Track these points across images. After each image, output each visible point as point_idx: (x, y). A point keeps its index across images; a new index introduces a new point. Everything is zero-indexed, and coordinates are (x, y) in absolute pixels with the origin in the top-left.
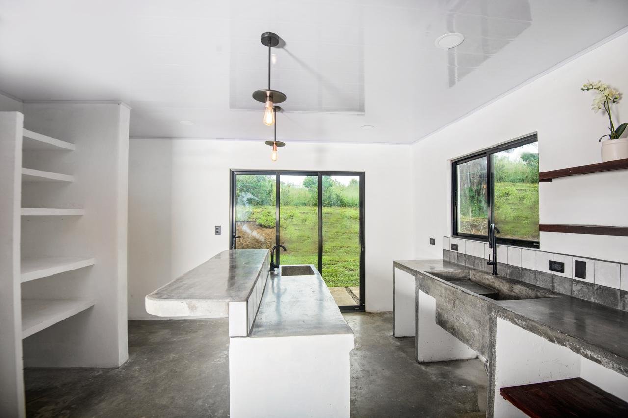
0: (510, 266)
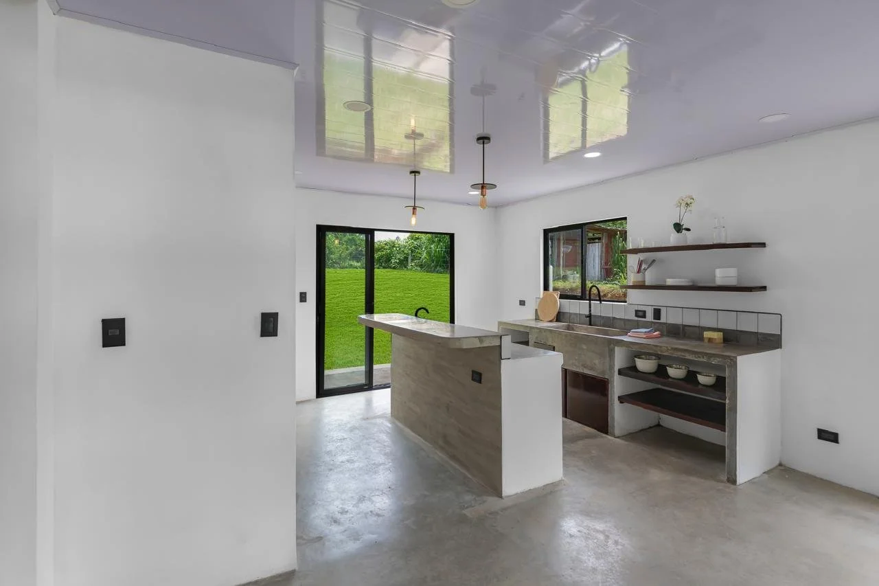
0: (603, 317)
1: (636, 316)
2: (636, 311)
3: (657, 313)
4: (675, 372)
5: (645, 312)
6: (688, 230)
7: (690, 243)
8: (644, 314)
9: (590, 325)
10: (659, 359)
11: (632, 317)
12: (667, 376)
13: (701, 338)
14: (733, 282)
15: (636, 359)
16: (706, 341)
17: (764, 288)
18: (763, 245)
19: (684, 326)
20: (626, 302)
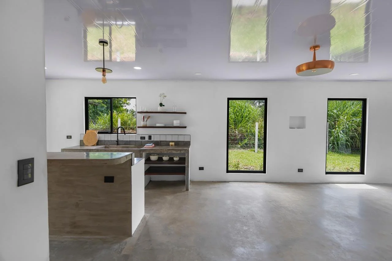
1: (141, 139)
2: (141, 137)
3: (150, 137)
4: (165, 158)
5: (144, 137)
7: (165, 111)
9: (117, 145)
10: (158, 155)
11: (139, 140)
12: (163, 160)
13: (169, 145)
14: (178, 125)
15: (150, 156)
16: (170, 146)
17: (185, 127)
18: (185, 113)
19: (161, 141)
20: (136, 134)
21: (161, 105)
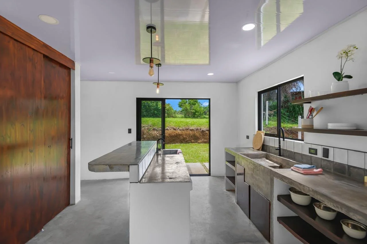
1: (310, 153)
2: (310, 149)
3: (326, 152)
4: (321, 213)
5: (316, 150)
6: (350, 77)
7: (351, 89)
8: (316, 152)
9: (280, 155)
11: (307, 153)
12: (314, 213)
19: (349, 167)
20: (303, 141)
21: (338, 76)
